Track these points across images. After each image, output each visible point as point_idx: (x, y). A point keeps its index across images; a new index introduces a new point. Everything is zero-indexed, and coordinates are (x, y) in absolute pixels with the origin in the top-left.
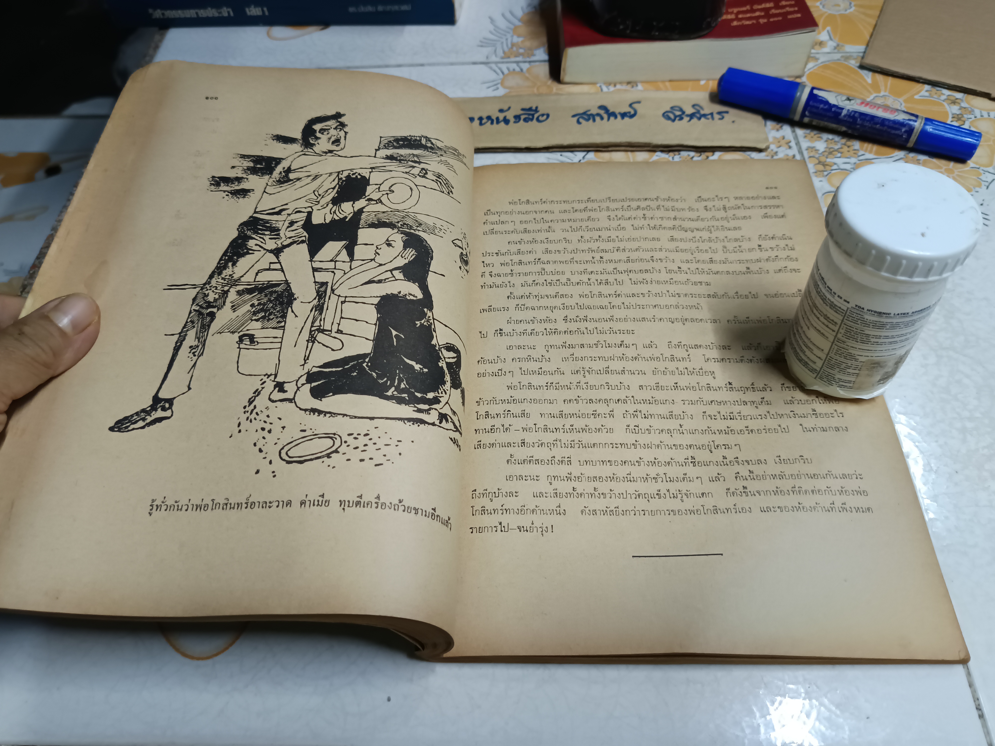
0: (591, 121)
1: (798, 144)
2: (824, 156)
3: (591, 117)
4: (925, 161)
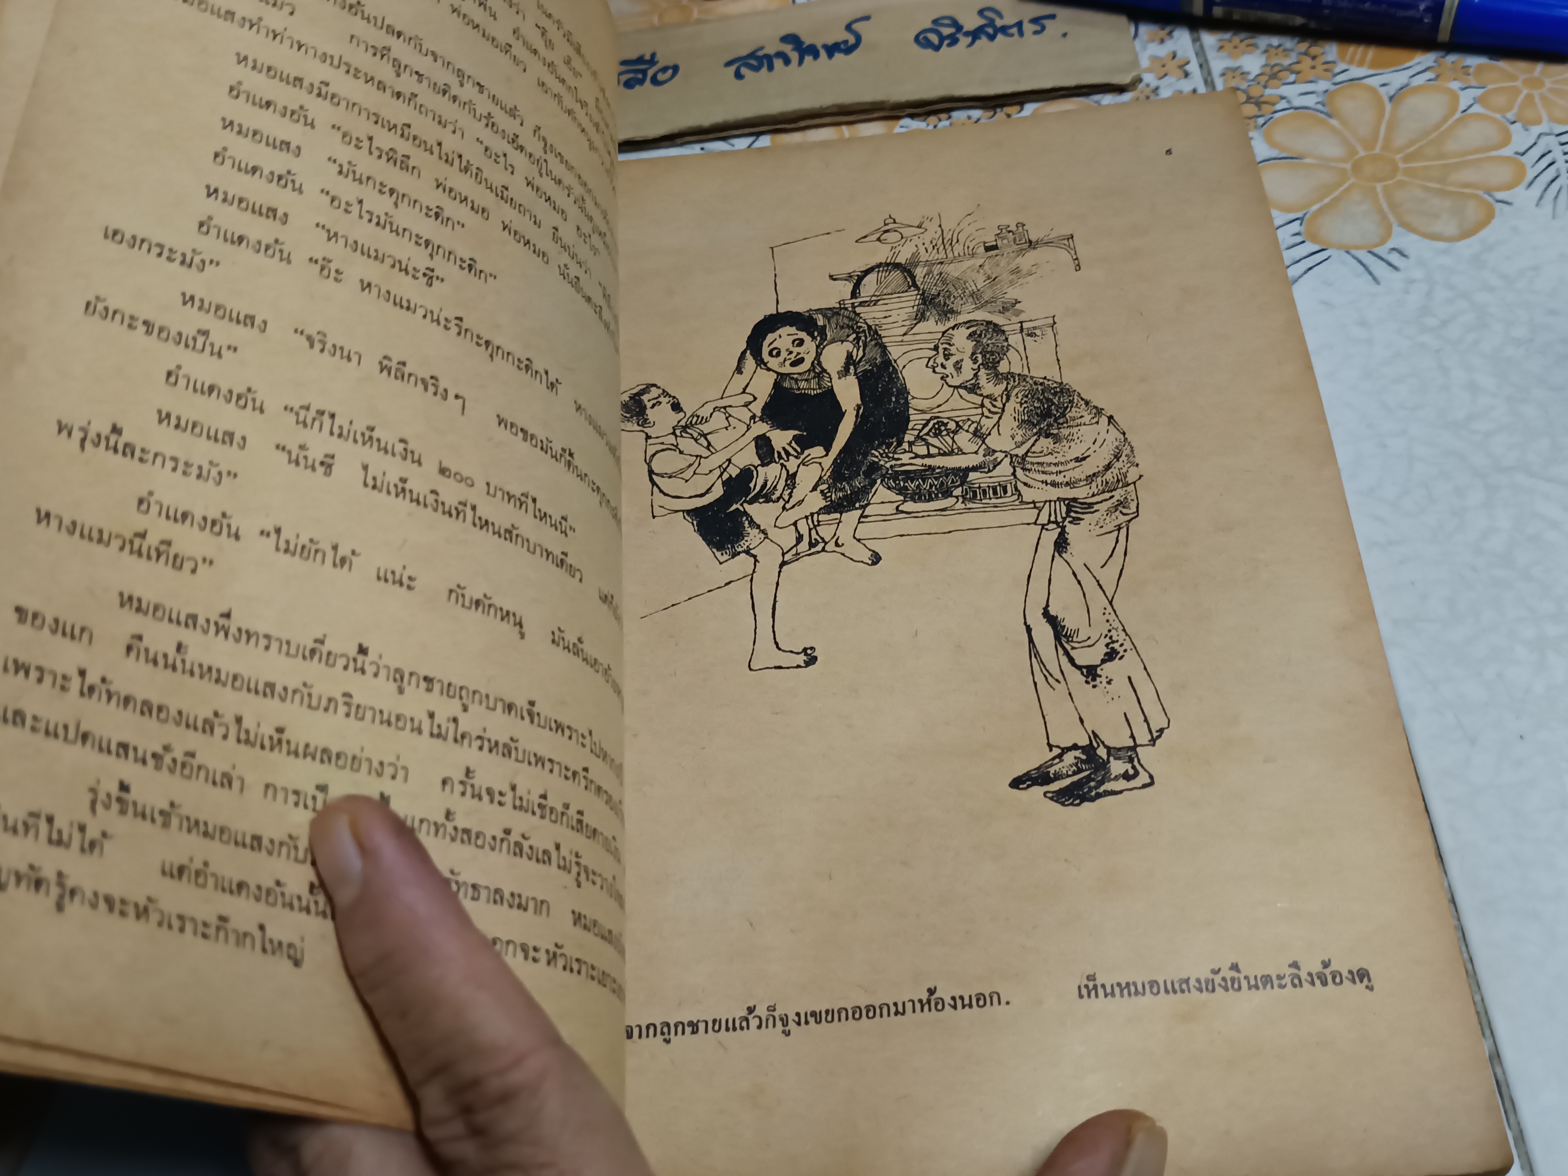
0: (764, 69)
1: (1204, 65)
2: (1259, 83)
3: (765, 61)
4: (1479, 68)
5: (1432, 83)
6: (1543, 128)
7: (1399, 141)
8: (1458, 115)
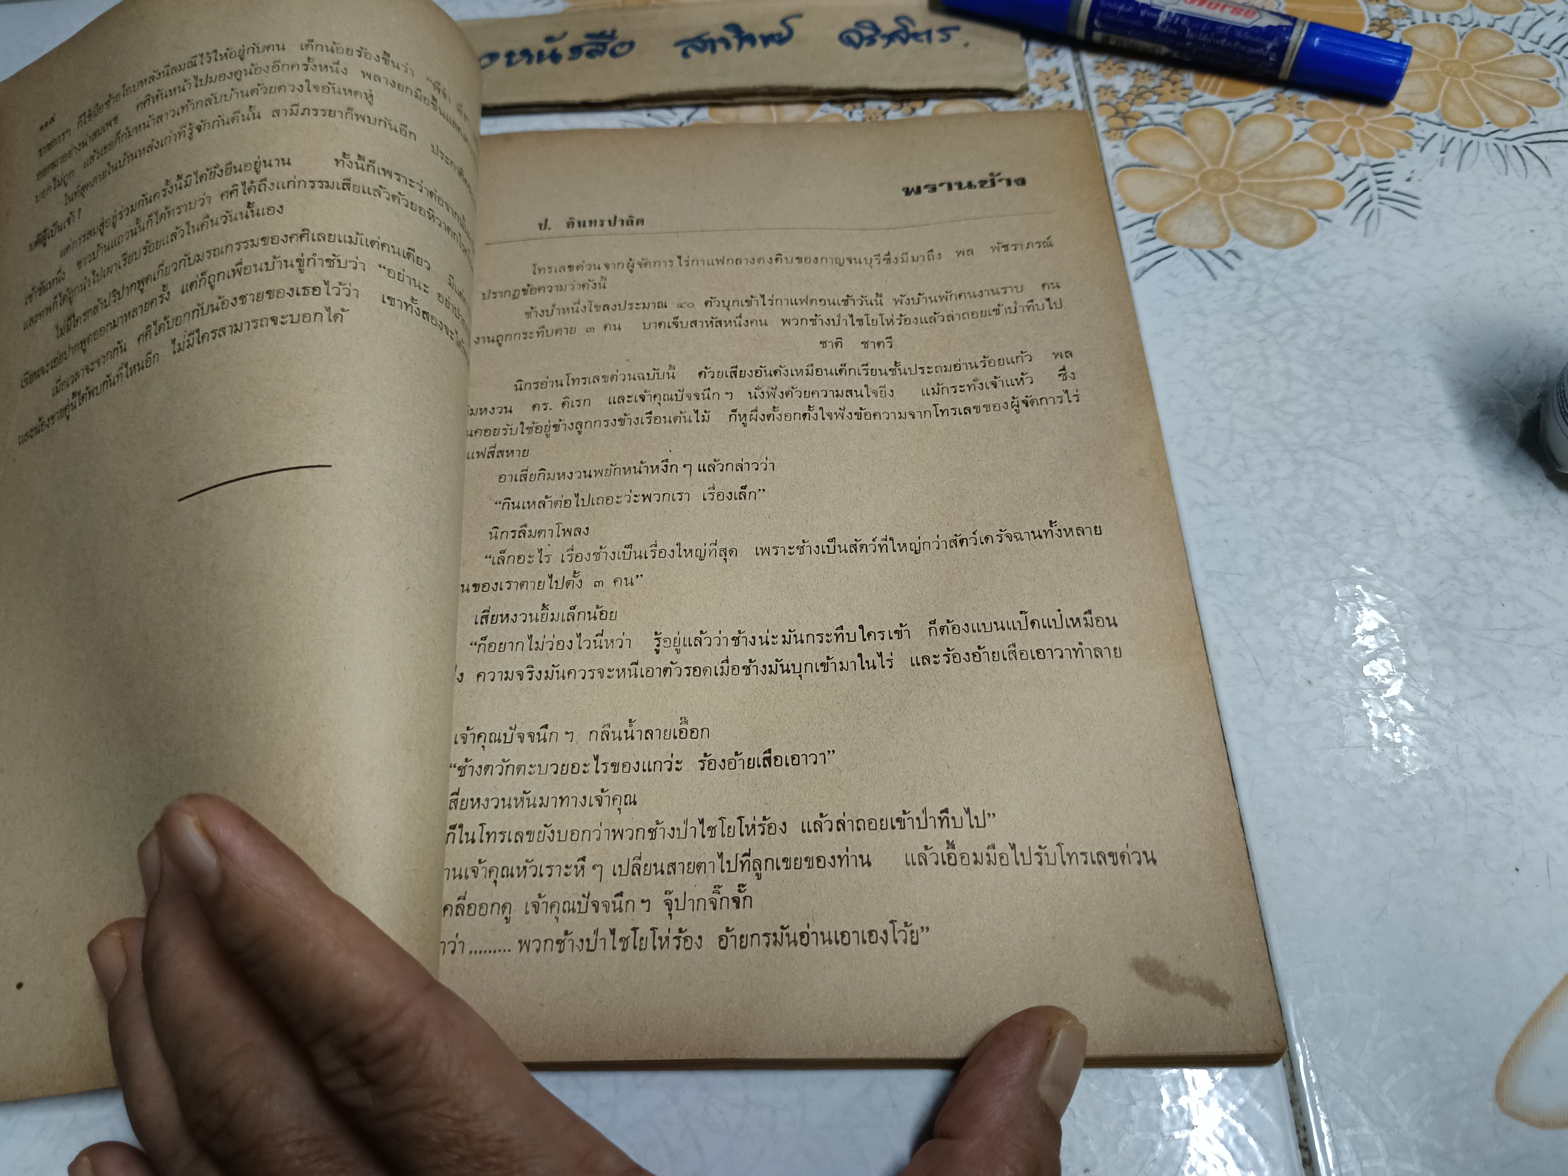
0: (708, 52)
1: (1082, 81)
2: (1126, 101)
3: (709, 45)
4: (1312, 104)
5: (1271, 113)
6: (1361, 159)
7: (1240, 160)
8: (1291, 142)
